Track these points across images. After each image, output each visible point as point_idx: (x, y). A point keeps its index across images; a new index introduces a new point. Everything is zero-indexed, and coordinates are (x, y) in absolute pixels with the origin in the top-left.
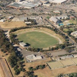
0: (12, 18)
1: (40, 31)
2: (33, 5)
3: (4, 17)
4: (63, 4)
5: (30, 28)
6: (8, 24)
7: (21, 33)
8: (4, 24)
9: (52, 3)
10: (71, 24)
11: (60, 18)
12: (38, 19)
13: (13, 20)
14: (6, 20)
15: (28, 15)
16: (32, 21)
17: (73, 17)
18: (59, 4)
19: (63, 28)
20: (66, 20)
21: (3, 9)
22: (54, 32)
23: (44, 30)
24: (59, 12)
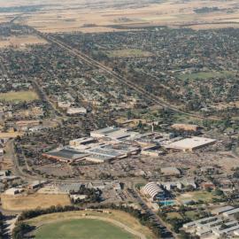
0: (41, 186)
1: (101, 218)
2: (112, 153)
3: (22, 182)
4: (198, 151)
5: (78, 209)
6: (23, 200)
7: (50, 222)
8: (13, 200)
9: (169, 149)
10: (195, 201)
11: (172, 187)
12: (111, 189)
13: (41, 191)
14: (23, 191)
15: (87, 178)
16: (91, 192)
17: (211, 183)
18: (187, 150)
19: (167, 212)
20: (188, 191)
21: (29, 162)
22: (137, 221)
23: (112, 216)
24: (178, 172)
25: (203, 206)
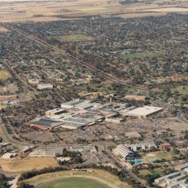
0: (30, 150)
1: (86, 177)
2: (83, 121)
3: (14, 147)
4: (151, 118)
5: (66, 170)
6: (18, 163)
8: (10, 163)
9: (127, 116)
10: (160, 159)
11: (138, 148)
12: (89, 151)
13: (31, 154)
14: (17, 155)
15: (67, 142)
16: (73, 155)
17: (168, 144)
18: (142, 117)
19: (139, 169)
20: (151, 151)
21: (15, 131)
22: (117, 178)
23: (95, 174)
24: (139, 136)
25: (167, 163)
